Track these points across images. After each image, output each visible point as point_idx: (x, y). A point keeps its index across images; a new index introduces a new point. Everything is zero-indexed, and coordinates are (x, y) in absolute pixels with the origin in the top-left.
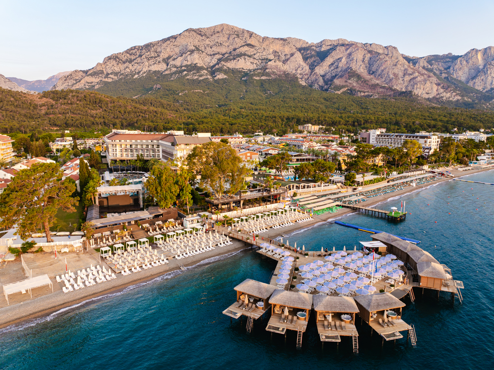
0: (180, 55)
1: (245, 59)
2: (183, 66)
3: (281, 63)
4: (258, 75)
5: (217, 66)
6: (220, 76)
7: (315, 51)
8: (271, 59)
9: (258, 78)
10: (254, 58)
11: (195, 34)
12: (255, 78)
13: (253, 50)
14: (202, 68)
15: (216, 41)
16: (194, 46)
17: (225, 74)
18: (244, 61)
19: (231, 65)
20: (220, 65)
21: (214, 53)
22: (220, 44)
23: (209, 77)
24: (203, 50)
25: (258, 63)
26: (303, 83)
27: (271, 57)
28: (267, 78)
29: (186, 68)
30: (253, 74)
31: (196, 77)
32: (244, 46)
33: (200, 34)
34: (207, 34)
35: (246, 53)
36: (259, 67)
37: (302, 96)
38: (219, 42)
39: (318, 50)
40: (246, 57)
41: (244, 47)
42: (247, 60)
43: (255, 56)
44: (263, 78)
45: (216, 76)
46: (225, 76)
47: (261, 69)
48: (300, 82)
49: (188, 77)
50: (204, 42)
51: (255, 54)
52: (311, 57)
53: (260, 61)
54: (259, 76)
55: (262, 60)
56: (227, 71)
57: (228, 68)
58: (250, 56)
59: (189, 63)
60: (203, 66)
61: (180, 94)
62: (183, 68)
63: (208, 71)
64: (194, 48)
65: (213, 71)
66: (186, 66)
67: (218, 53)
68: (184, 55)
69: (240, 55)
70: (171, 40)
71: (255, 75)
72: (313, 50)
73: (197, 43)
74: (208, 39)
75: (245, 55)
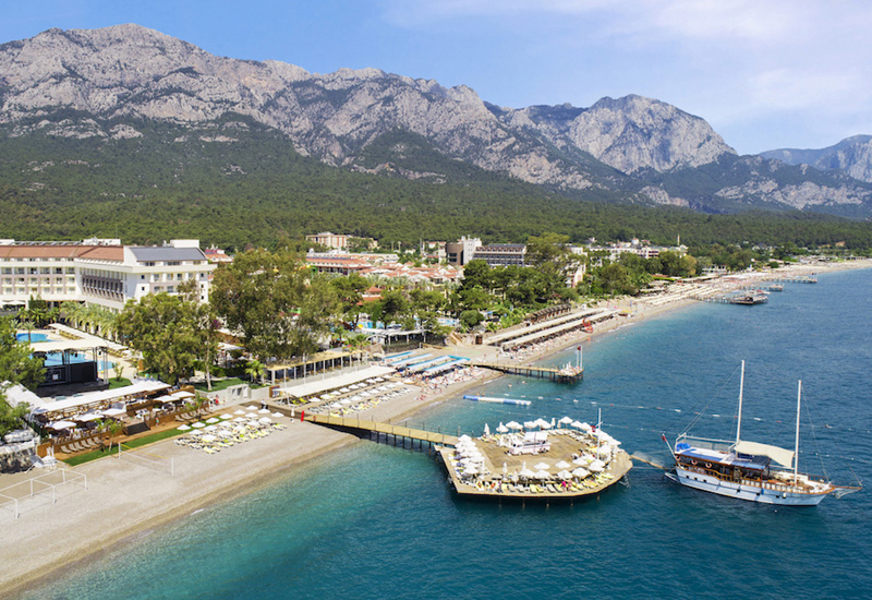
0: (33, 83)
1: (180, 100)
2: (42, 109)
3: (256, 111)
4: (210, 133)
5: (118, 112)
6: (130, 133)
7: (323, 89)
8: (235, 100)
9: (208, 140)
10: (200, 99)
11: (66, 41)
12: (202, 138)
13: (196, 81)
14: (86, 114)
15: (116, 58)
16: (64, 66)
17: (136, 129)
18: (175, 101)
19: (153, 110)
20: (125, 109)
21: (110, 83)
22: (125, 65)
23: (100, 133)
24: (86, 76)
25: (208, 109)
26: (303, 152)
27: (236, 97)
28: (227, 139)
29: (46, 113)
30: (198, 131)
31: (71, 133)
32: (177, 72)
33: (77, 43)
34: (95, 43)
35: (183, 87)
36: (210, 118)
37: (303, 177)
38: (122, 62)
39: (328, 87)
40: (182, 95)
41: (178, 75)
42: (183, 101)
43: (201, 95)
44: (221, 139)
45: (116, 133)
46: (137, 134)
47: (213, 121)
48: (298, 150)
49: (52, 133)
50: (87, 60)
51: (200, 91)
52: (315, 101)
53: (212, 105)
54: (211, 136)
55: (218, 102)
56: (141, 123)
57: (144, 116)
58: (191, 94)
59: (53, 103)
60: (86, 111)
61: (36, 169)
62: (40, 113)
63: (99, 121)
64: (65, 71)
65: (107, 120)
66: (48, 108)
67: (121, 84)
68: (42, 85)
69: (170, 91)
70: (9, 50)
71: (201, 132)
72: (319, 87)
73: (70, 60)
74: (95, 55)
75: (179, 90)
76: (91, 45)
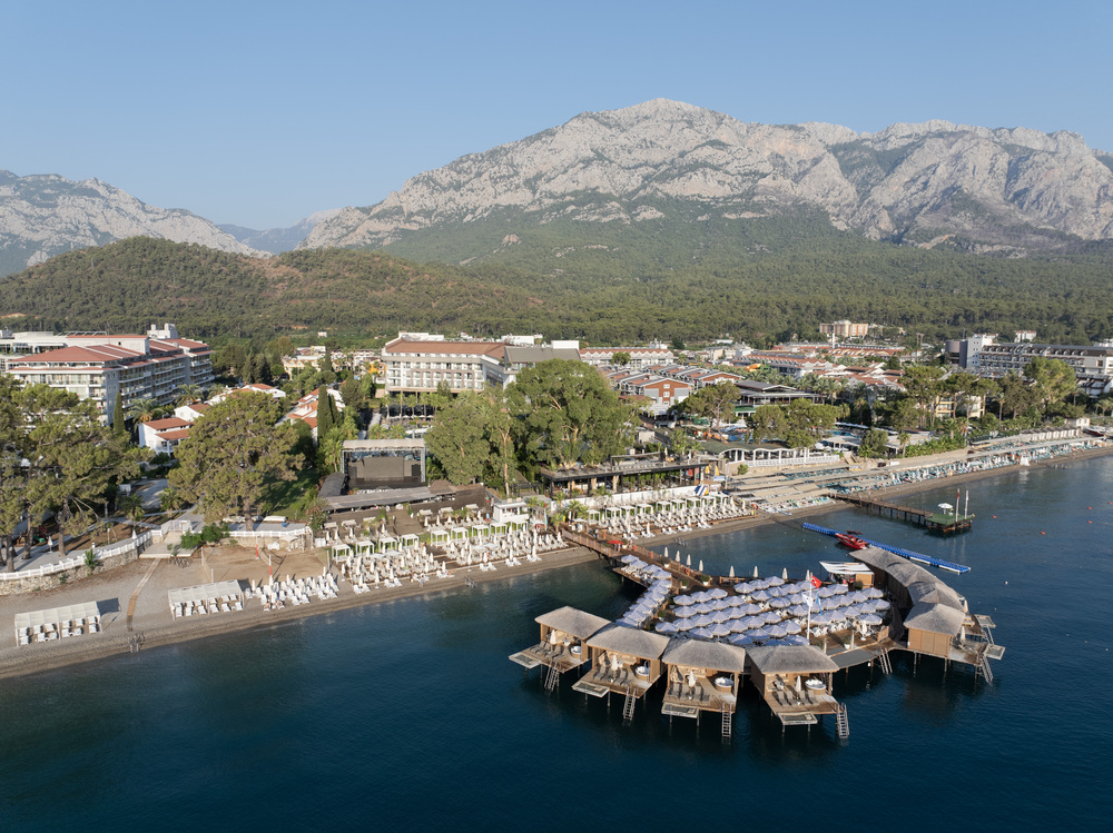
0: (563, 169)
1: (705, 174)
2: (568, 194)
3: (789, 181)
4: (734, 209)
5: (642, 193)
6: (650, 214)
7: (871, 150)
8: (765, 172)
9: (733, 217)
10: (727, 173)
11: (595, 124)
12: (726, 215)
13: (724, 153)
14: (608, 198)
15: (642, 137)
16: (592, 150)
17: (658, 210)
18: (701, 178)
19: (675, 188)
20: (648, 189)
21: (636, 163)
22: (651, 142)
23: (623, 216)
24: (612, 159)
25: (735, 182)
26: (841, 225)
27: (766, 167)
28: (755, 215)
29: (573, 199)
30: (722, 208)
31: (596, 217)
32: (704, 145)
33: (605, 124)
34: (623, 123)
35: (709, 161)
36: (736, 192)
37: (835, 255)
38: (648, 140)
39: (878, 148)
40: (708, 170)
41: (705, 149)
42: (709, 176)
43: (729, 168)
44: (747, 215)
45: (638, 214)
46: (659, 214)
47: (741, 196)
48: (834, 224)
49: (578, 218)
50: (615, 141)
51: (728, 163)
52: (862, 165)
53: (740, 178)
54: (736, 212)
55: (745, 174)
56: (665, 203)
57: (667, 195)
58: (716, 168)
59: (580, 187)
60: (611, 194)
61: (558, 255)
62: (568, 198)
63: (620, 202)
64: (592, 154)
65: (631, 203)
66: (574, 194)
67: (646, 164)
68: (571, 170)
69: (694, 167)
70: (544, 139)
71: (726, 209)
72: (867, 149)
73: (598, 143)
74: (624, 134)
75: (705, 165)
76: (619, 125)
